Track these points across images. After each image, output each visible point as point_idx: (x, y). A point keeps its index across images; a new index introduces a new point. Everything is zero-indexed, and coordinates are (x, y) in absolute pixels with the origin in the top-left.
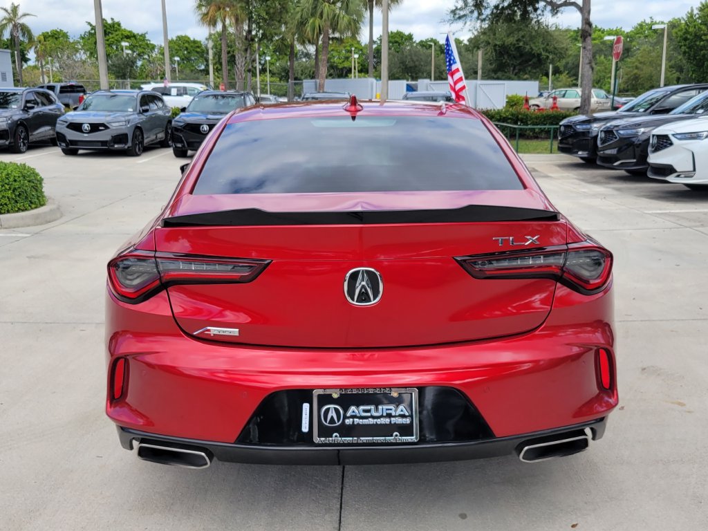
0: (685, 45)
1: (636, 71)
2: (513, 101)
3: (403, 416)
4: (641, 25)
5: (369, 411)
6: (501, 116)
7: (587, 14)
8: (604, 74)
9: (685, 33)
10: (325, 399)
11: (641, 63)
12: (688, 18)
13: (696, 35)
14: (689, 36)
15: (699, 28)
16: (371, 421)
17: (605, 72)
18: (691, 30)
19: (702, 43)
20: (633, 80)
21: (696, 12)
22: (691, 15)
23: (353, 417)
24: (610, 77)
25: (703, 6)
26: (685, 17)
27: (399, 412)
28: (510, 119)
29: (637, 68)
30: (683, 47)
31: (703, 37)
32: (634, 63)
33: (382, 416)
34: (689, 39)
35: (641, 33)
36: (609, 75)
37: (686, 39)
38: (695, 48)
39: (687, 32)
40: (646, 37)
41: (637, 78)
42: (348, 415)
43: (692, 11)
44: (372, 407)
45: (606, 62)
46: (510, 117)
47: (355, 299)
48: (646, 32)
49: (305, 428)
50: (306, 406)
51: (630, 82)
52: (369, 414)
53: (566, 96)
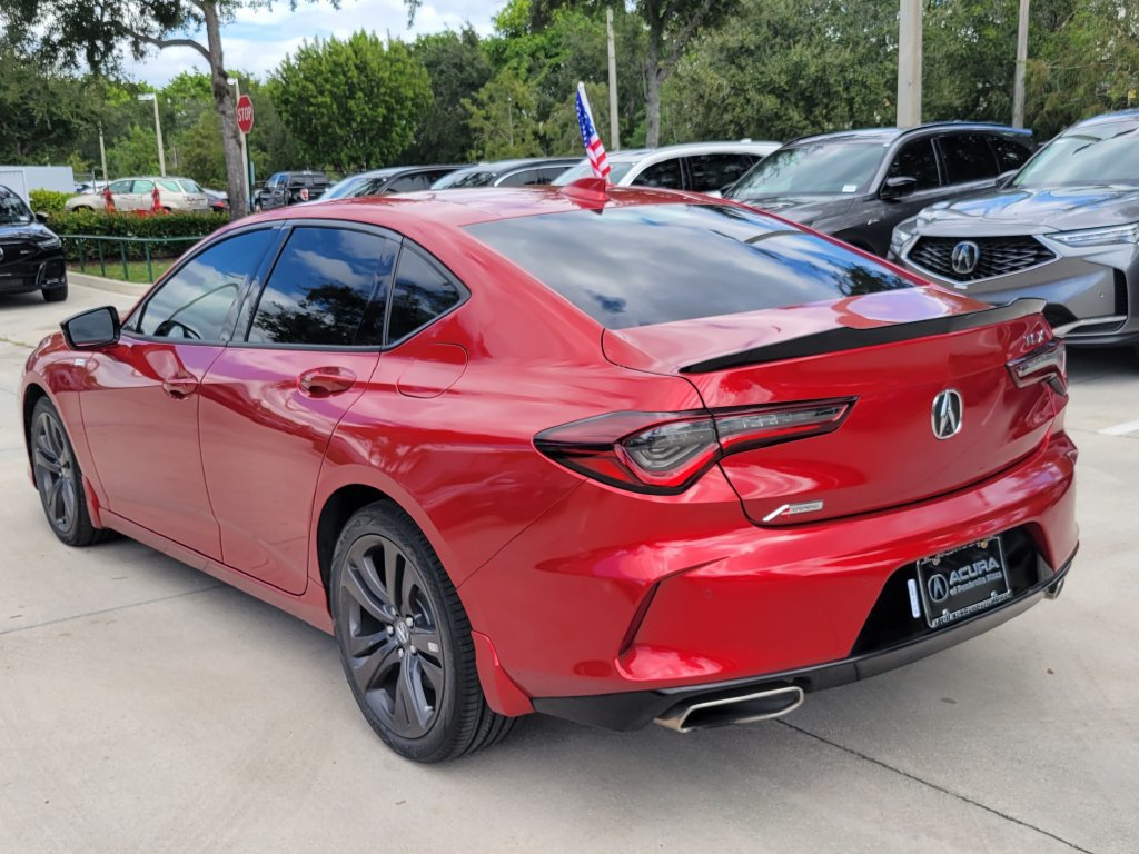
0: (287, 112)
1: (198, 150)
2: (39, 201)
3: (995, 570)
4: (181, 79)
5: (966, 573)
6: (78, 225)
7: (218, 60)
8: (145, 154)
9: (283, 93)
10: (928, 571)
11: (206, 137)
12: (285, 70)
13: (300, 97)
14: (291, 99)
15: (304, 87)
16: (971, 585)
17: (147, 152)
18: (293, 88)
19: (312, 109)
20: (196, 164)
21: (293, 61)
22: (289, 68)
23: (956, 584)
24: (158, 161)
25: (302, 52)
26: (280, 69)
27: (991, 567)
28: (97, 228)
29: (200, 145)
30: (284, 114)
31: (312, 100)
32: (193, 137)
33: (979, 576)
34: (291, 102)
35: (184, 92)
36: (154, 157)
37: (286, 102)
38: (303, 116)
39: (285, 91)
40: (194, 97)
41: (201, 160)
42: (951, 582)
43: (288, 59)
44: (968, 568)
45: (143, 135)
46: (98, 225)
47: (941, 432)
48: (192, 91)
49: (916, 614)
50: (911, 584)
51: (193, 167)
52: (966, 577)
53: (135, 190)
